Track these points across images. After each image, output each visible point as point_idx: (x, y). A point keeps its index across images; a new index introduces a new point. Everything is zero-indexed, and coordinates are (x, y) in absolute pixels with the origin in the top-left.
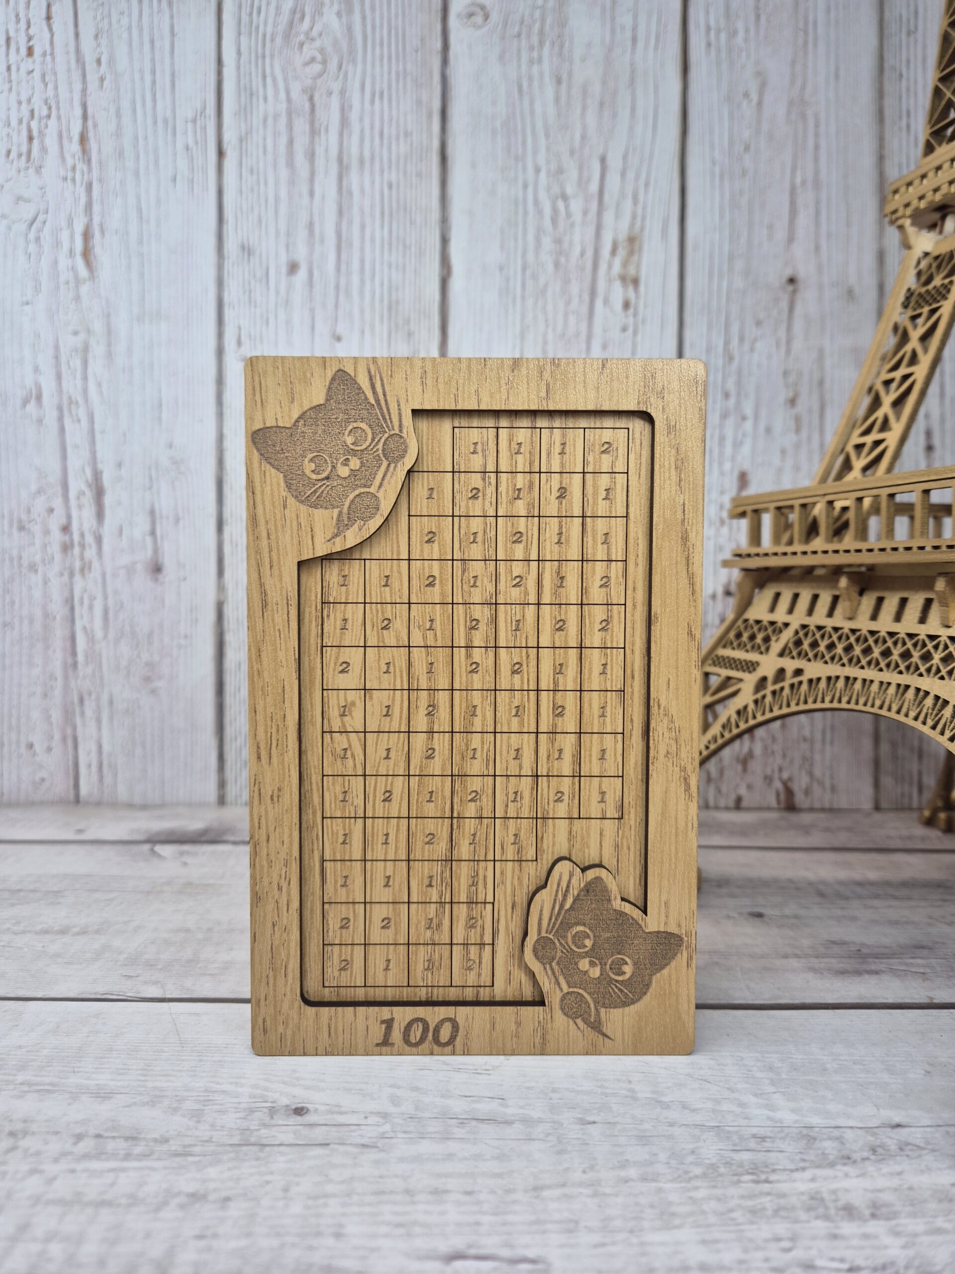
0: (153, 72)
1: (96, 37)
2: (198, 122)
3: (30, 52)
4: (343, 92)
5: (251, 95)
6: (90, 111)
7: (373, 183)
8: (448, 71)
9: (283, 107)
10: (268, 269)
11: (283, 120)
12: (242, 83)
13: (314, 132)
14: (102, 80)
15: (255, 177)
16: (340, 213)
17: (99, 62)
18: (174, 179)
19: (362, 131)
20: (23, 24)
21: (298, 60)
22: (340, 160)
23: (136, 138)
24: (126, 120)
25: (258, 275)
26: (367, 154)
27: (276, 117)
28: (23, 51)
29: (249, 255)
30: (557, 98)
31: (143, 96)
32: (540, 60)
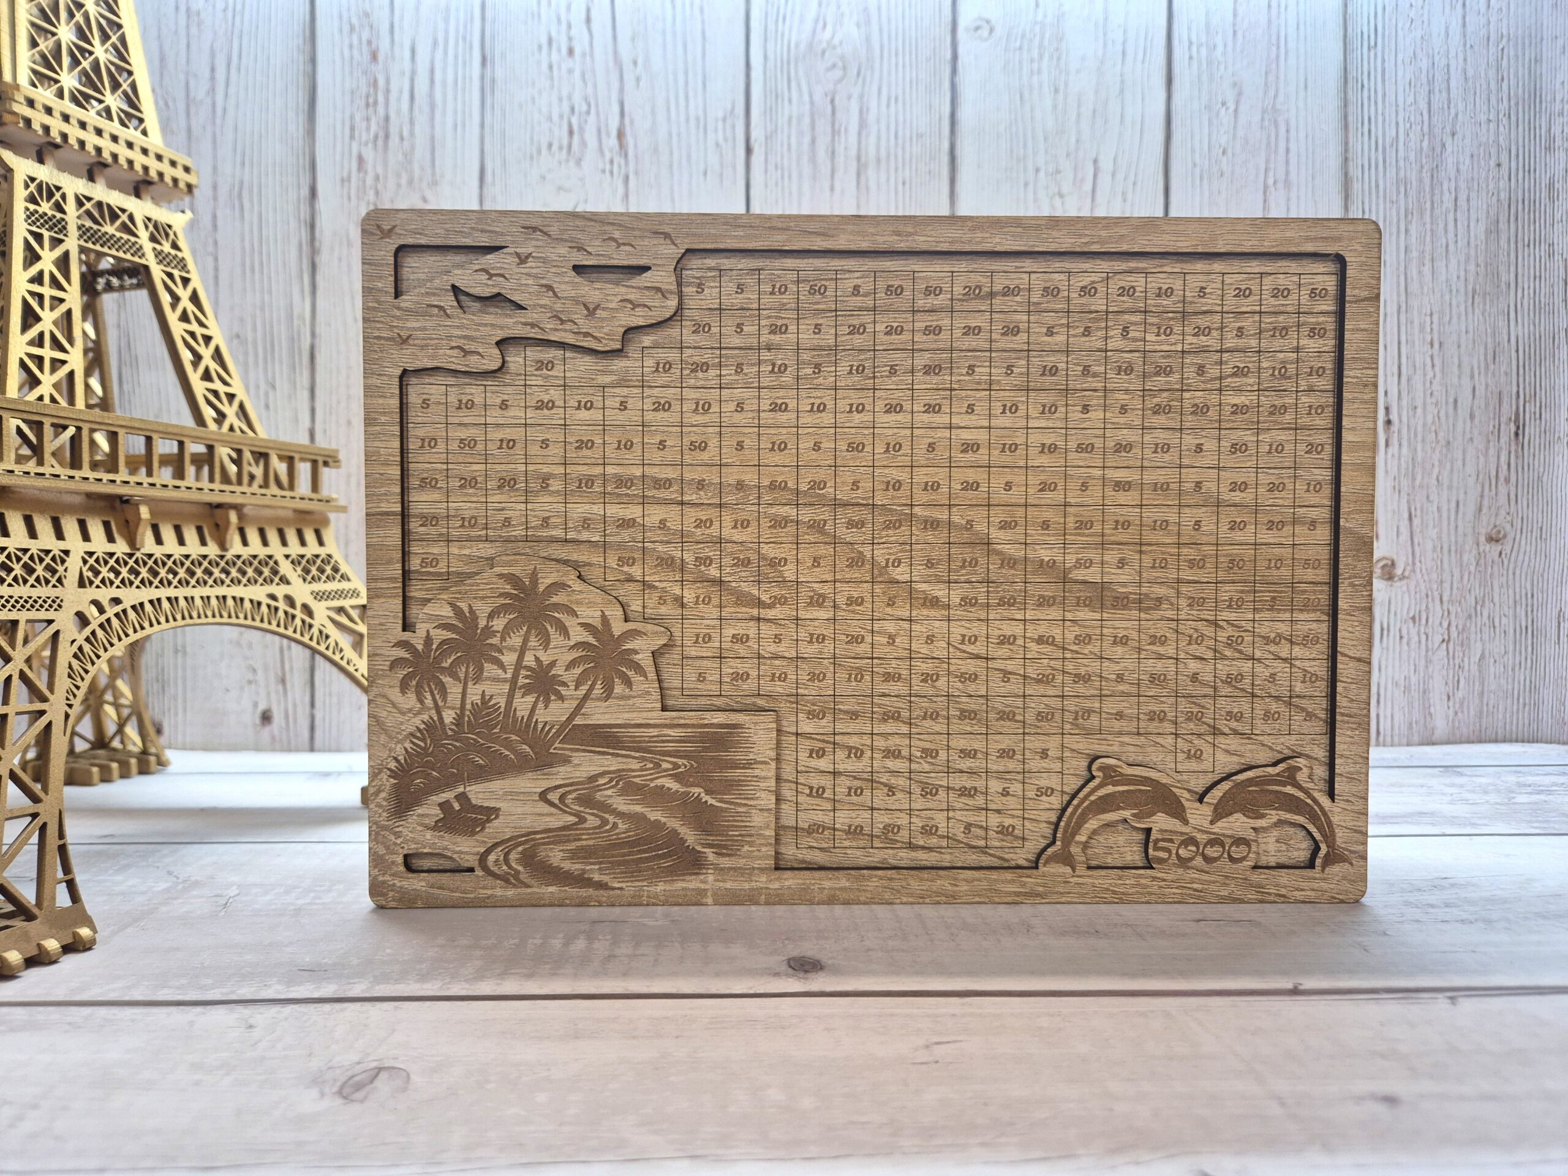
0: (686, 73)
1: (633, 39)
2: (728, 121)
3: (571, 52)
4: (861, 96)
5: (777, 96)
6: (626, 109)
7: (888, 180)
8: (957, 80)
9: (807, 107)
11: (807, 120)
12: (768, 85)
13: (835, 133)
14: (638, 80)
15: (779, 171)
17: (635, 63)
18: (705, 174)
20: (564, 27)
21: (820, 66)
22: (859, 158)
23: (670, 135)
24: (661, 117)
26: (883, 153)
27: (800, 118)
28: (564, 50)
30: (1055, 107)
31: (677, 97)
32: (1039, 72)
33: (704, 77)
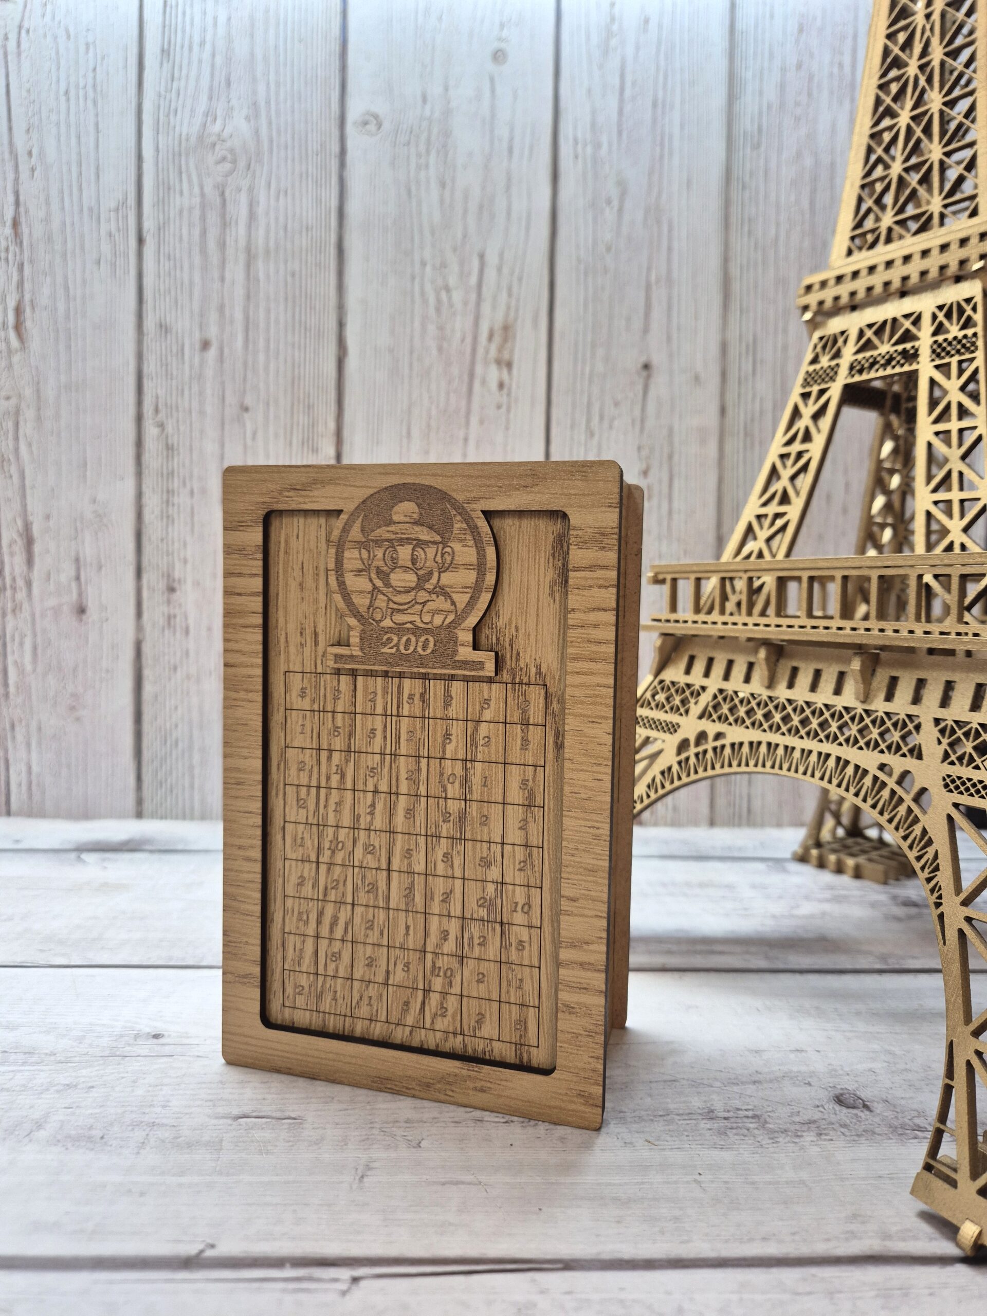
0: (80, 164)
1: (28, 131)
2: (120, 212)
4: (251, 189)
5: (169, 189)
6: (22, 198)
7: (277, 271)
8: (345, 174)
9: (197, 200)
10: (183, 346)
11: (197, 212)
12: (160, 178)
13: (225, 224)
14: (33, 170)
15: (172, 262)
16: (248, 297)
17: (30, 154)
18: (99, 263)
19: (268, 225)
21: (211, 159)
22: (248, 250)
23: (64, 224)
24: (55, 207)
25: (174, 350)
26: (272, 246)
27: (191, 209)
29: (166, 332)
30: (442, 201)
31: (71, 186)
32: (427, 166)
33: (97, 168)
